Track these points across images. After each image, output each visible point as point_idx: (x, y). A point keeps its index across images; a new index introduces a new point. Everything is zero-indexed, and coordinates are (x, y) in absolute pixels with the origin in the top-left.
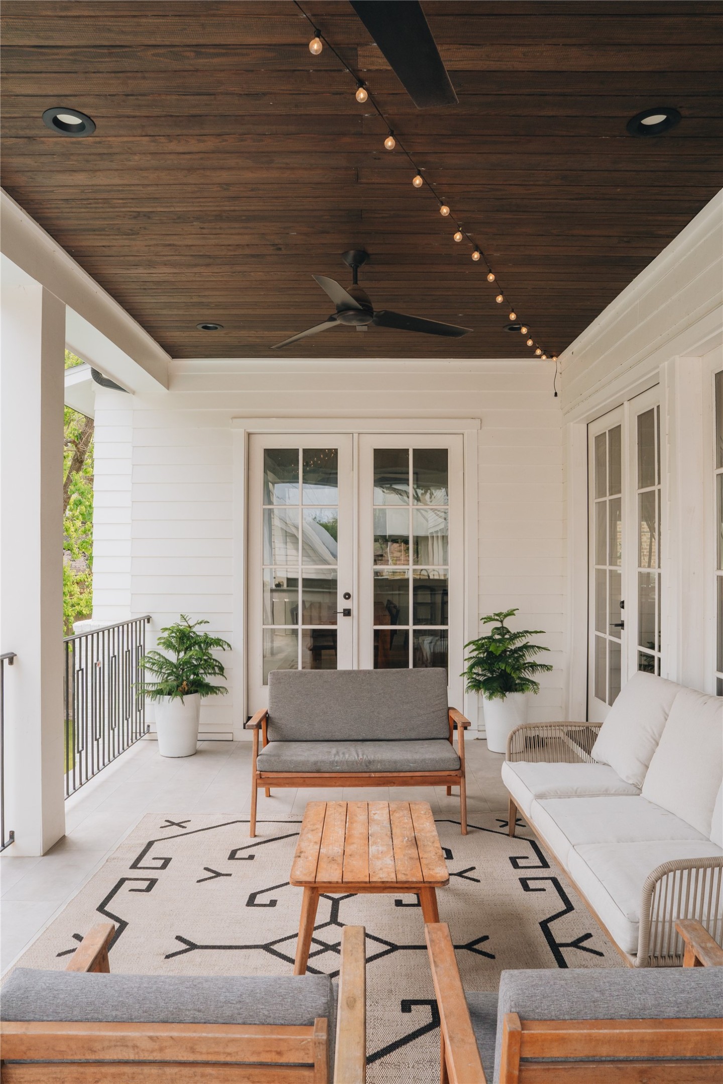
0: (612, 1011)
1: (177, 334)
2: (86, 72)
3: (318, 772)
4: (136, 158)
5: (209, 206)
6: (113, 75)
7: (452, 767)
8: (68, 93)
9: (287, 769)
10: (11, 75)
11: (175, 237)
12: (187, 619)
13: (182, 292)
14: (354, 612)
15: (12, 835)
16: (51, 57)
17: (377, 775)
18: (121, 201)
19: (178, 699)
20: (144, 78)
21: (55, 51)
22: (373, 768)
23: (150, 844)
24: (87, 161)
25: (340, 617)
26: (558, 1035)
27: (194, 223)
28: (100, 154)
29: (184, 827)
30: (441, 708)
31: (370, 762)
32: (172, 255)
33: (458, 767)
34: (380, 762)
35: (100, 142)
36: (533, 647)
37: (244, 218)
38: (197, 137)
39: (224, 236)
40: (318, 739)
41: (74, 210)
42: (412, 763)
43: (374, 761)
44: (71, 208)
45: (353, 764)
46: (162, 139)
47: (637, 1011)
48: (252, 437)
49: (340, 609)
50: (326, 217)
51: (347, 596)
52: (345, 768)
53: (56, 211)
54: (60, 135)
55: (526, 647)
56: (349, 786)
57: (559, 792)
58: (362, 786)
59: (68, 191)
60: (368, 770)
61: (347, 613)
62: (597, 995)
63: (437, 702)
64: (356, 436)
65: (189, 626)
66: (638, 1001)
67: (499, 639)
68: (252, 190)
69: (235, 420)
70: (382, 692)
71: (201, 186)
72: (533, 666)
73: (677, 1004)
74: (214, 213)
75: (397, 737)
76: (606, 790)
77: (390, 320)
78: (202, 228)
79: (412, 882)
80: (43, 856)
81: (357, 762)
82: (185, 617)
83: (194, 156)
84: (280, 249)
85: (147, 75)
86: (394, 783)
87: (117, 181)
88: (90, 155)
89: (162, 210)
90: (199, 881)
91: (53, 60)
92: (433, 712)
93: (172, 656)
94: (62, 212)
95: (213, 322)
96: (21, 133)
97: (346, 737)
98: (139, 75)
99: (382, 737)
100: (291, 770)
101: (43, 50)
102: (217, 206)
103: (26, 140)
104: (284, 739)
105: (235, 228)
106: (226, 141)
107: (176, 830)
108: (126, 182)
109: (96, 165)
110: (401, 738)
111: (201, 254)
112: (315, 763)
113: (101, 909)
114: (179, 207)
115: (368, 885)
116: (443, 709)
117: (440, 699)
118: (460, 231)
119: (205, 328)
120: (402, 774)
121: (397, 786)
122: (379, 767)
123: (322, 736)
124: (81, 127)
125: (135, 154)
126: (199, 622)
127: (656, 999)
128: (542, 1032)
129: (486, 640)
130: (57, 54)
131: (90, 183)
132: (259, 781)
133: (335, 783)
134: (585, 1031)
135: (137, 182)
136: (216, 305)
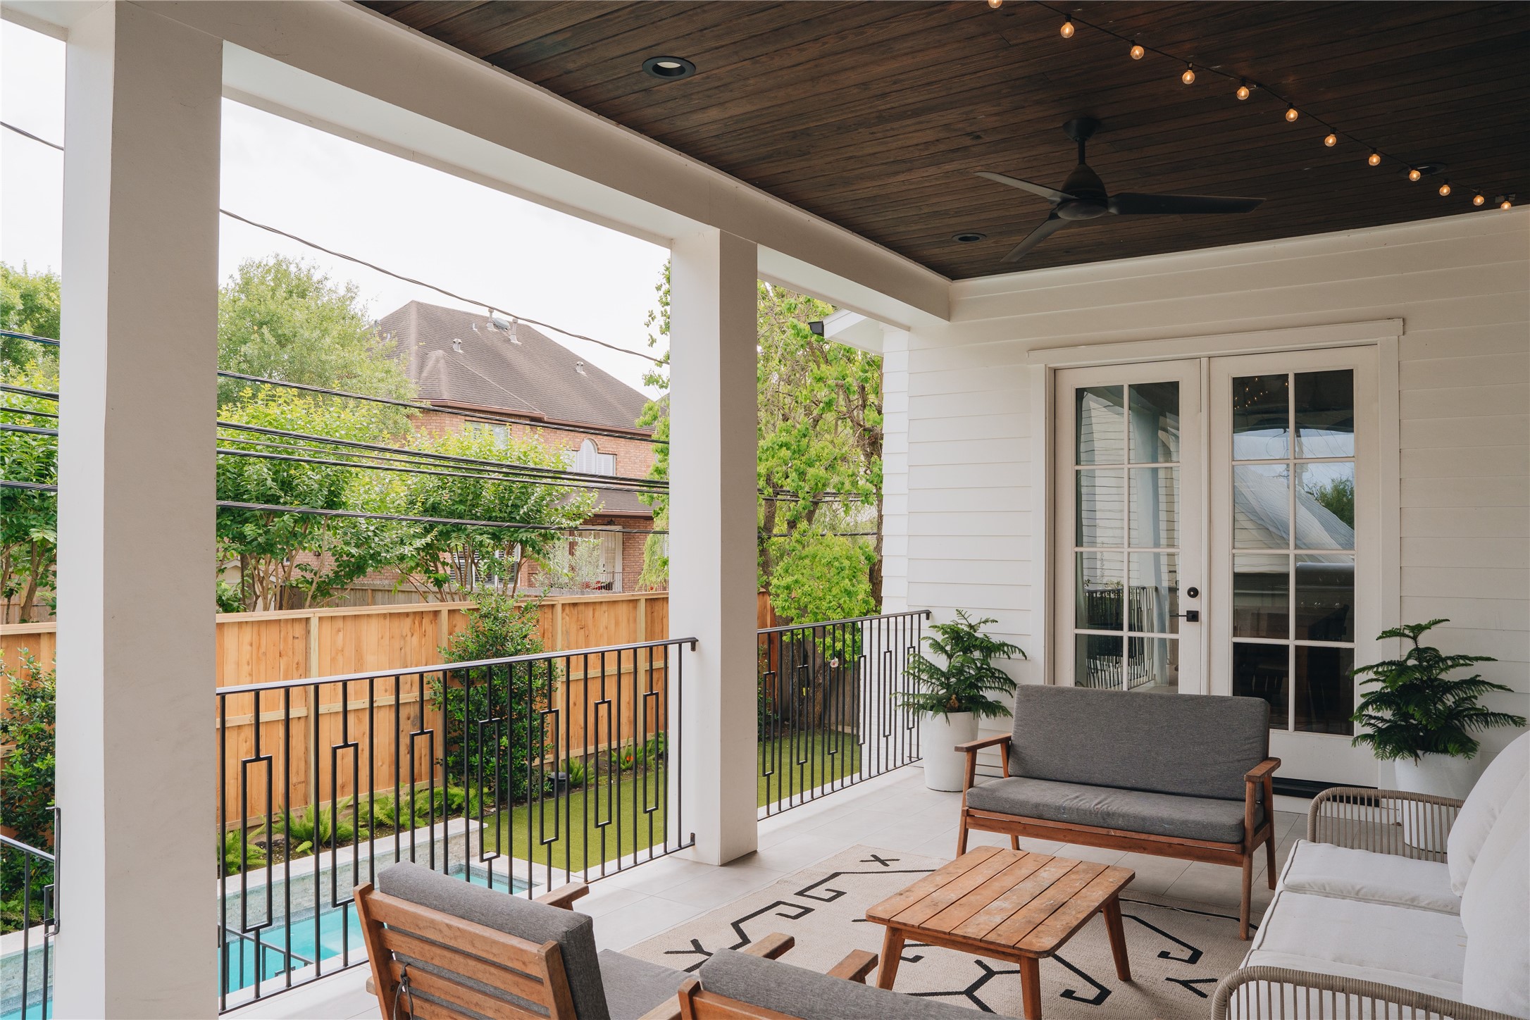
0: (783, 1005)
1: (937, 251)
2: (653, 23)
3: (1040, 817)
4: (751, 81)
5: (861, 110)
6: (675, 18)
7: (1227, 838)
8: (650, 44)
9: (1000, 809)
10: (596, 44)
11: (852, 148)
12: (966, 616)
13: (905, 205)
14: (1203, 616)
15: (693, 836)
16: (617, 20)
17: (1119, 833)
18: (768, 125)
19: (941, 715)
20: (704, 12)
21: (616, 15)
22: (1112, 823)
23: (836, 875)
24: (709, 96)
25: (1182, 622)
26: (724, 1010)
27: (860, 130)
28: (716, 88)
29: (887, 865)
30: (1251, 756)
31: (1108, 814)
32: (862, 168)
33: (1236, 839)
34: (1123, 816)
35: (708, 78)
36: (1484, 683)
37: (909, 113)
38: (796, 48)
39: (901, 137)
40: (1071, 780)
41: (730, 144)
42: (1167, 824)
43: (1114, 814)
44: (726, 142)
45: (1085, 814)
46: (763, 59)
47: (805, 1011)
48: (1059, 373)
49: (1182, 610)
50: (1004, 91)
51: (1193, 593)
52: (1075, 817)
53: (714, 148)
54: (667, 81)
55: (1474, 682)
56: (1083, 843)
57: (1328, 889)
58: (1100, 845)
59: (711, 128)
60: (1106, 825)
61: (1193, 616)
62: (773, 985)
63: (1246, 747)
64: (1204, 361)
65: (970, 625)
66: (807, 1001)
67: (1414, 666)
68: (895, 83)
69: (1031, 353)
70: (1165, 724)
71: (838, 92)
72: (1486, 717)
73: (844, 1015)
74: (874, 115)
75: (1180, 790)
76: (1413, 900)
77: (1133, 205)
78: (872, 133)
79: (999, 945)
80: (724, 865)
81: (1091, 813)
82: (963, 613)
83: (807, 66)
84: (978, 137)
85: (706, 8)
86: (1145, 849)
87: (749, 108)
88: (707, 90)
89: (815, 124)
90: (854, 921)
91: (619, 22)
92: (1239, 761)
93: (942, 662)
94: (720, 148)
95: (969, 231)
96: (636, 88)
97: (1108, 782)
98: (699, 10)
99: (1159, 788)
100: (1006, 811)
101: (606, 17)
102: (870, 107)
103: (643, 92)
104: (1028, 775)
105: (909, 125)
106: (827, 43)
107: (878, 866)
108: (758, 107)
109: (720, 97)
110: (1186, 792)
111: (892, 160)
112: (1037, 806)
113: (736, 925)
114: (832, 117)
115: (947, 937)
116: (1254, 758)
117: (1252, 743)
118: (1191, 69)
119: (963, 239)
120: (1153, 838)
121: (1148, 853)
122: (1120, 822)
123: (1077, 777)
124: (681, 70)
125: (748, 79)
126: (983, 620)
127: (825, 1005)
128: (711, 1003)
129: (1394, 667)
130: (619, 17)
131: (727, 116)
132: (969, 820)
133: (1065, 836)
134: (747, 1013)
135: (769, 104)
136: (956, 212)
